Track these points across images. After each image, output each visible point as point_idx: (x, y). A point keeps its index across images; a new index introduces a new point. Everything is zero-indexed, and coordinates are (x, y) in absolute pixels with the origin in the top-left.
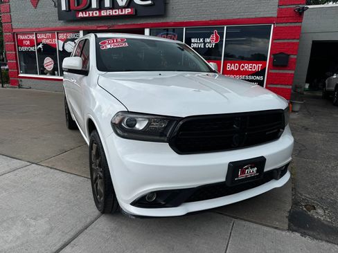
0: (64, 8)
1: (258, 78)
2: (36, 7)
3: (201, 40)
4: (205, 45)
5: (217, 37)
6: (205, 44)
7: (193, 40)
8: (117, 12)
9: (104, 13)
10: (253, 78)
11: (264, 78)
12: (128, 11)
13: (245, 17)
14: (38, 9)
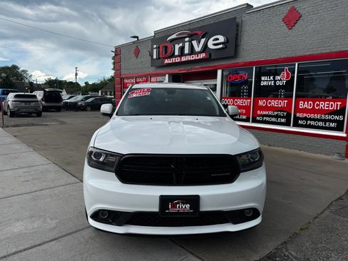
0: (155, 57)
1: (336, 117)
2: (137, 57)
3: (271, 78)
4: (275, 83)
5: (287, 73)
6: (275, 81)
7: (263, 78)
8: (195, 57)
9: (184, 59)
10: (330, 117)
11: (344, 118)
12: (202, 56)
13: (319, 52)
14: (138, 58)
